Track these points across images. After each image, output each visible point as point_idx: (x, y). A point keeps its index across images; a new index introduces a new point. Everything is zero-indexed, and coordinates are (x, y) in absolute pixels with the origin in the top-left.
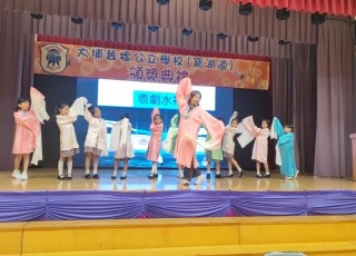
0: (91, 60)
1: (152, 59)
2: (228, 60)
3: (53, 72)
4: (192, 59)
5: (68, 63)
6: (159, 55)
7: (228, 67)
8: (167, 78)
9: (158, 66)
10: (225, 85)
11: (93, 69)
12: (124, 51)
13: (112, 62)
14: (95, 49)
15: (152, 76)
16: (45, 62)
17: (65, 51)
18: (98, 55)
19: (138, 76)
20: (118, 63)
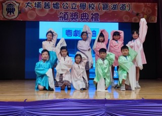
0: (34, 9)
1: (74, 6)
2: (127, 4)
3: (10, 18)
4: (101, 5)
5: (20, 12)
6: (78, 3)
7: (127, 9)
8: (84, 18)
9: (78, 10)
10: (125, 21)
11: (35, 15)
12: (55, 3)
13: (47, 10)
14: (37, 2)
15: (74, 18)
16: (5, 12)
17: (17, 5)
18: (39, 5)
19: (65, 18)
20: (52, 10)
